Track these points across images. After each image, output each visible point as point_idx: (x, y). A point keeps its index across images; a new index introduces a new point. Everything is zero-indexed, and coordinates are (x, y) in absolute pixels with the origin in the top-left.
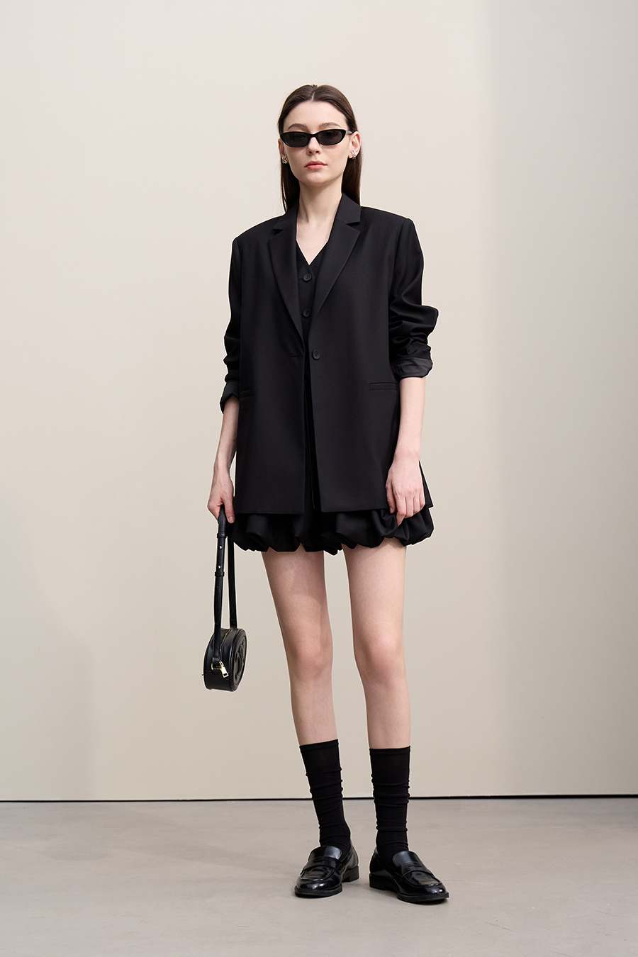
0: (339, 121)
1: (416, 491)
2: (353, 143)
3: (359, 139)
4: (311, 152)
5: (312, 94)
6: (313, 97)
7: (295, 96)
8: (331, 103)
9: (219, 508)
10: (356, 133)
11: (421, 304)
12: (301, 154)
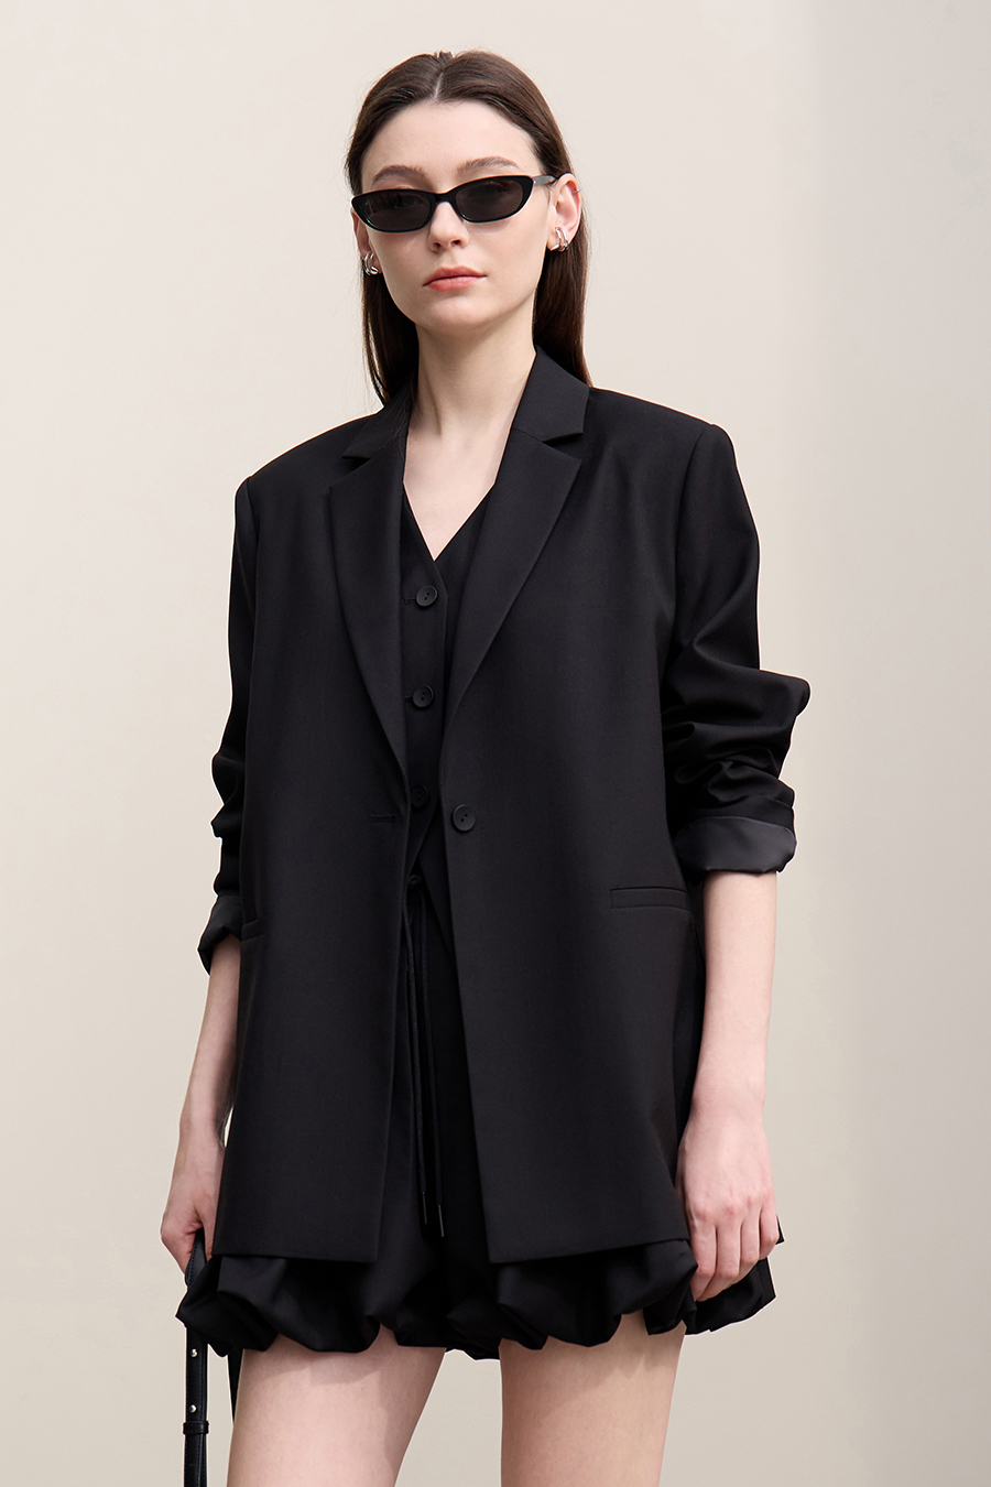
0: (514, 152)
1: (749, 1204)
2: (559, 206)
3: (575, 193)
4: (438, 245)
5: (433, 83)
6: (437, 90)
7: (387, 90)
8: (490, 103)
9: (190, 1240)
10: (565, 178)
11: (757, 665)
12: (412, 248)
